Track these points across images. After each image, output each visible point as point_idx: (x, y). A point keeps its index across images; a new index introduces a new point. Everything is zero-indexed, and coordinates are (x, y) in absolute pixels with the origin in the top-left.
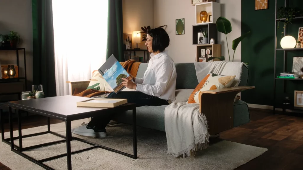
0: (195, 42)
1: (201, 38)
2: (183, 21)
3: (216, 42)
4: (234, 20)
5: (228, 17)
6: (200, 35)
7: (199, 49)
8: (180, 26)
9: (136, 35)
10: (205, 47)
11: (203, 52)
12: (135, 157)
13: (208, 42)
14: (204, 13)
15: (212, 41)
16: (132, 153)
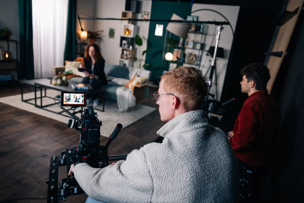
0: (121, 46)
1: (125, 44)
2: (113, 30)
3: (133, 48)
4: (144, 38)
5: (141, 35)
6: (124, 42)
7: (123, 50)
8: (112, 33)
9: (84, 35)
10: (127, 50)
11: (125, 52)
12: (103, 111)
13: (129, 47)
14: (128, 30)
15: (131, 47)
16: (102, 109)
